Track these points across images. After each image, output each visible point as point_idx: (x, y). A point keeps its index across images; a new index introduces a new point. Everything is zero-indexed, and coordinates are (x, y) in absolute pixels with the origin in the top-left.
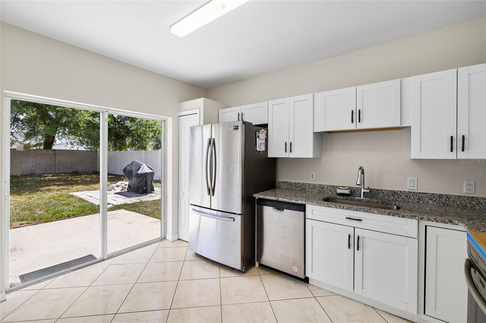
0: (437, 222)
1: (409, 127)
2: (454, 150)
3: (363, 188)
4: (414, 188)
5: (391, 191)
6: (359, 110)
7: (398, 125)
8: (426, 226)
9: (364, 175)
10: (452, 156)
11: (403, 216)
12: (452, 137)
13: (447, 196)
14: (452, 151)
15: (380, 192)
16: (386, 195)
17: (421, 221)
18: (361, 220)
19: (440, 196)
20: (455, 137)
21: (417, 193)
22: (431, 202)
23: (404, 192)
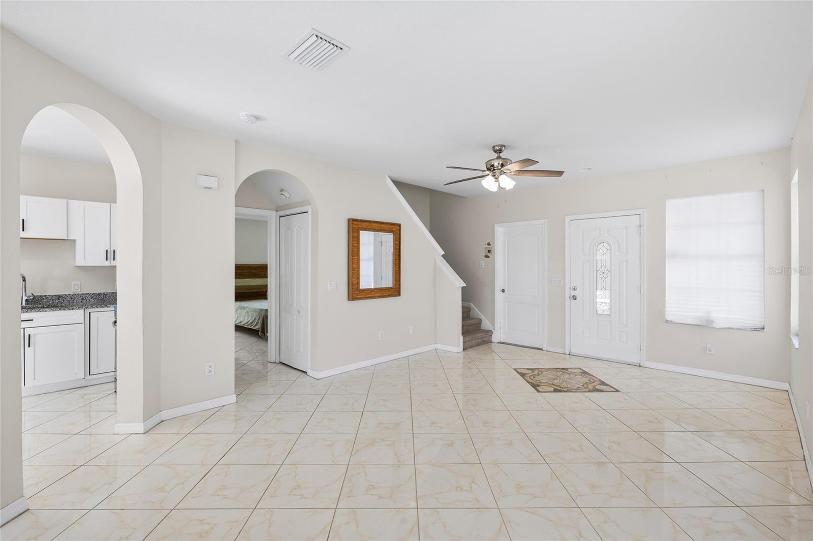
0: (98, 307)
1: (74, 241)
2: (108, 259)
3: (25, 296)
4: (78, 291)
5: (56, 295)
6: (23, 220)
7: (66, 238)
8: (90, 313)
9: (25, 282)
10: (107, 264)
11: (72, 309)
12: (107, 251)
13: (104, 294)
14: (107, 260)
15: (44, 298)
16: (50, 299)
17: (86, 310)
18: (32, 320)
19: (99, 294)
20: (109, 251)
21: (81, 294)
22: (92, 300)
23: (69, 295)
